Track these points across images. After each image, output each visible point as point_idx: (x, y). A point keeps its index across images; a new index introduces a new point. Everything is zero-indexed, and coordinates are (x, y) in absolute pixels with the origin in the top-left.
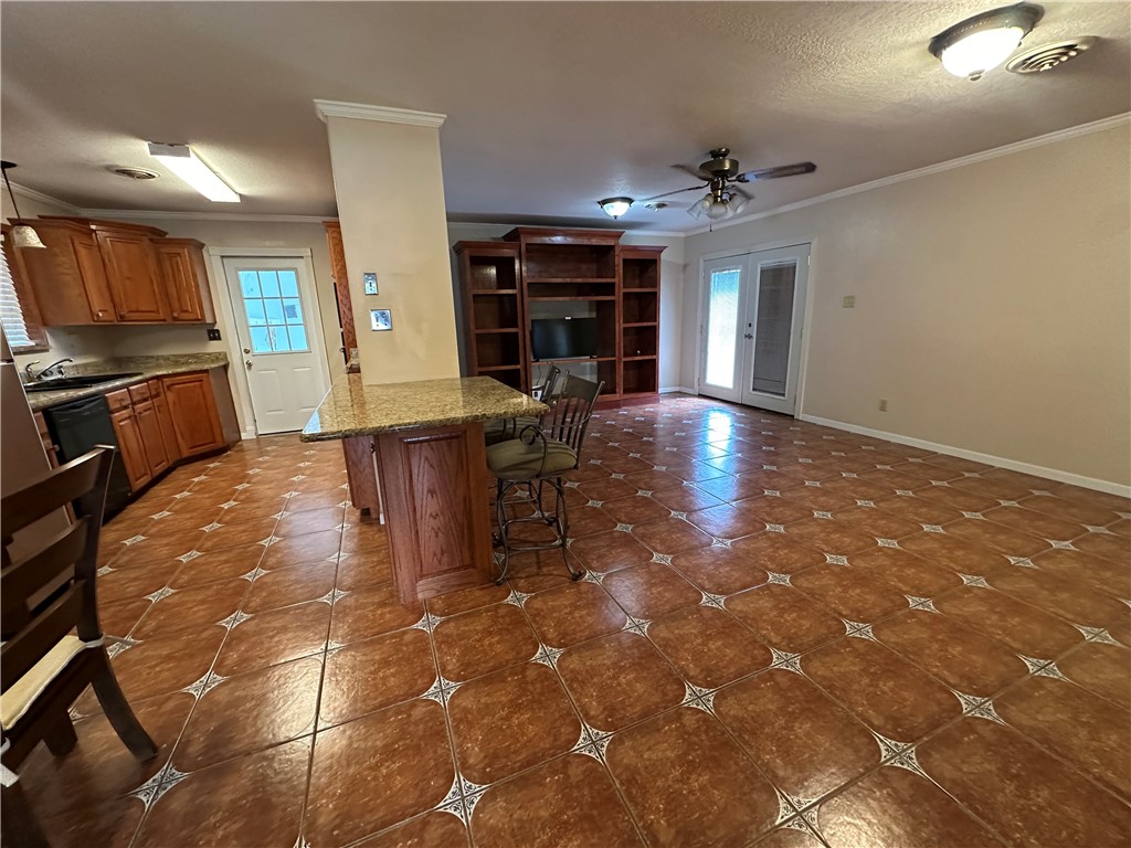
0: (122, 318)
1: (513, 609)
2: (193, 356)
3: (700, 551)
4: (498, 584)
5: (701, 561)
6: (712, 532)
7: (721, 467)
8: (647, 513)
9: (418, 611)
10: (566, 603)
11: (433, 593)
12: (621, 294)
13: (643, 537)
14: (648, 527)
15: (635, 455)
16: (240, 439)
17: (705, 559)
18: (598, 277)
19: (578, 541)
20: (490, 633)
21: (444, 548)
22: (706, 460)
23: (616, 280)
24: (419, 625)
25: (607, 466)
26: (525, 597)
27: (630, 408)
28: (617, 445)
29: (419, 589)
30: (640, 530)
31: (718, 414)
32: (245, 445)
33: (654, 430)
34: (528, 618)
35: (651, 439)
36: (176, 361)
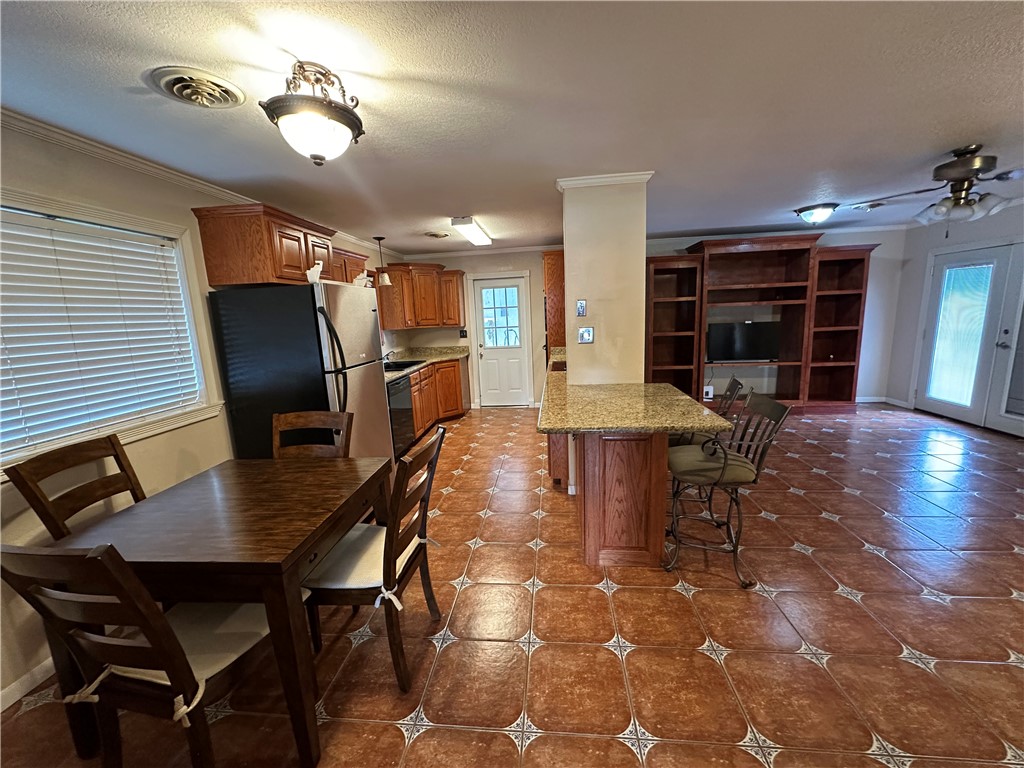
0: (418, 324)
1: (681, 598)
2: (450, 348)
3: (903, 597)
4: (668, 571)
5: (904, 609)
6: (922, 579)
7: (944, 505)
8: (832, 538)
9: (599, 575)
10: (735, 608)
11: (611, 563)
12: (814, 296)
13: (826, 564)
14: (832, 554)
15: (820, 471)
16: (470, 409)
17: (910, 609)
18: (786, 281)
19: (749, 550)
20: (660, 612)
21: (624, 528)
22: (922, 492)
23: (809, 283)
24: (600, 586)
25: (784, 478)
26: (694, 590)
27: (816, 416)
28: (797, 456)
29: (601, 556)
30: (823, 555)
31: (943, 437)
32: (473, 412)
33: (846, 445)
34: (695, 610)
35: (842, 456)
36: (441, 352)
